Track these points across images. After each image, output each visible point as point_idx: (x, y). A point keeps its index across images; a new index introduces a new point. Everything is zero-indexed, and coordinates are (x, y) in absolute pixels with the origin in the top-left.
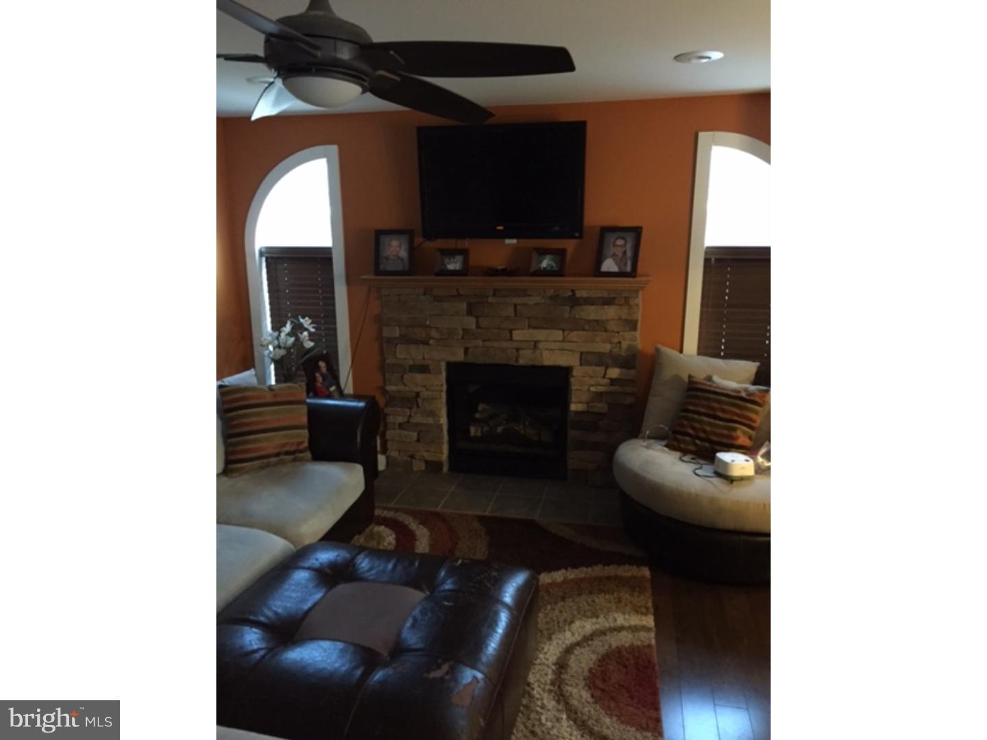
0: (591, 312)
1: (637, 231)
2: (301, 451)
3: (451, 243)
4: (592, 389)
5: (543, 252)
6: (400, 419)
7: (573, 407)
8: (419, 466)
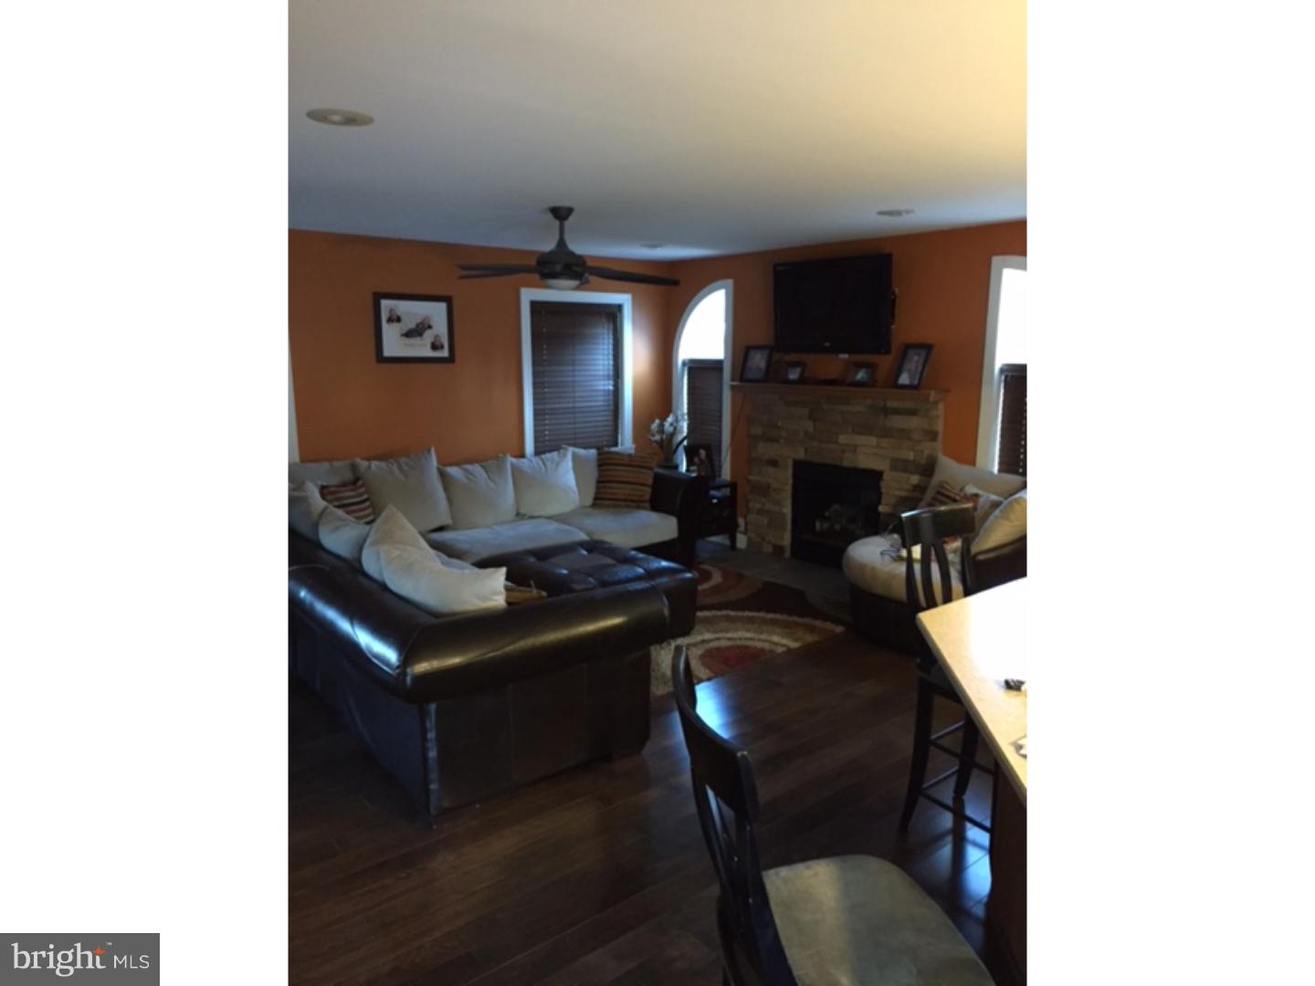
0: (898, 422)
1: (928, 348)
2: (642, 502)
3: (793, 357)
4: (897, 493)
5: (859, 366)
6: (758, 506)
7: (881, 509)
8: (768, 549)
